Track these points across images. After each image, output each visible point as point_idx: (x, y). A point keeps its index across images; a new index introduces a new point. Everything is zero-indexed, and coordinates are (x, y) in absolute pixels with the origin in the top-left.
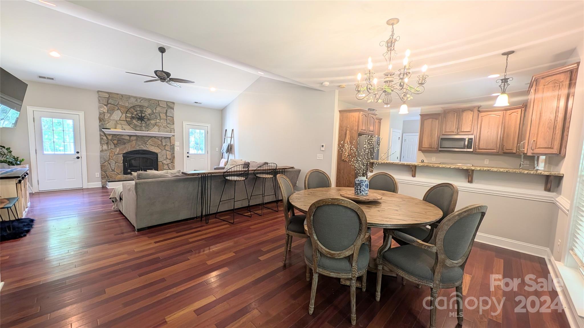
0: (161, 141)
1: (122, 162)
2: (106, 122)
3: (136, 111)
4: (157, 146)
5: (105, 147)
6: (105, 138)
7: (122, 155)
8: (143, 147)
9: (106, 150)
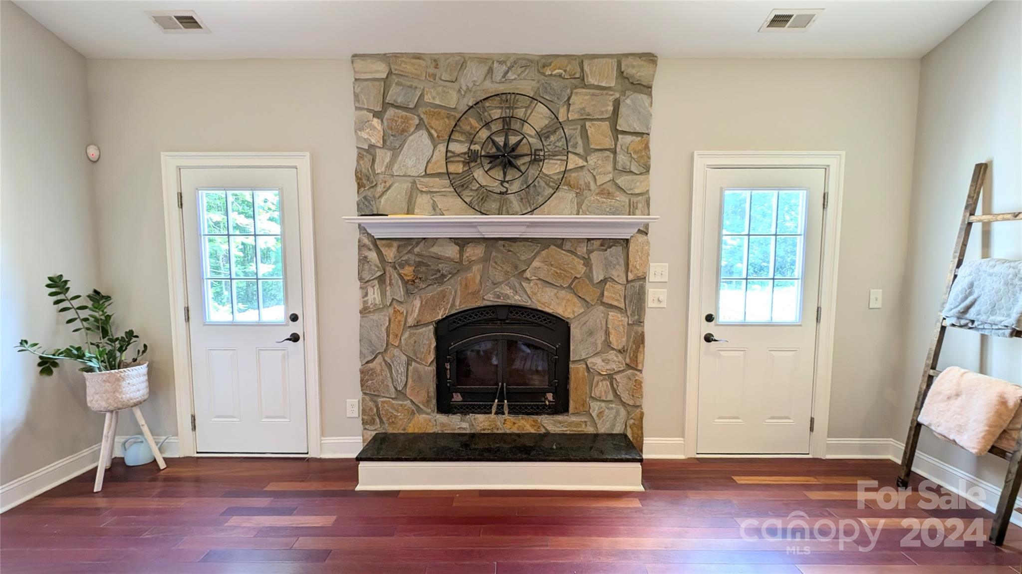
0: (587, 263)
1: (432, 356)
2: (380, 189)
3: (487, 125)
4: (569, 287)
5: (374, 295)
6: (373, 256)
7: (431, 327)
8: (509, 292)
9: (377, 310)
